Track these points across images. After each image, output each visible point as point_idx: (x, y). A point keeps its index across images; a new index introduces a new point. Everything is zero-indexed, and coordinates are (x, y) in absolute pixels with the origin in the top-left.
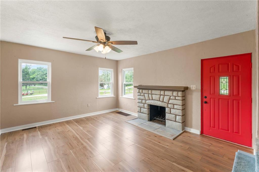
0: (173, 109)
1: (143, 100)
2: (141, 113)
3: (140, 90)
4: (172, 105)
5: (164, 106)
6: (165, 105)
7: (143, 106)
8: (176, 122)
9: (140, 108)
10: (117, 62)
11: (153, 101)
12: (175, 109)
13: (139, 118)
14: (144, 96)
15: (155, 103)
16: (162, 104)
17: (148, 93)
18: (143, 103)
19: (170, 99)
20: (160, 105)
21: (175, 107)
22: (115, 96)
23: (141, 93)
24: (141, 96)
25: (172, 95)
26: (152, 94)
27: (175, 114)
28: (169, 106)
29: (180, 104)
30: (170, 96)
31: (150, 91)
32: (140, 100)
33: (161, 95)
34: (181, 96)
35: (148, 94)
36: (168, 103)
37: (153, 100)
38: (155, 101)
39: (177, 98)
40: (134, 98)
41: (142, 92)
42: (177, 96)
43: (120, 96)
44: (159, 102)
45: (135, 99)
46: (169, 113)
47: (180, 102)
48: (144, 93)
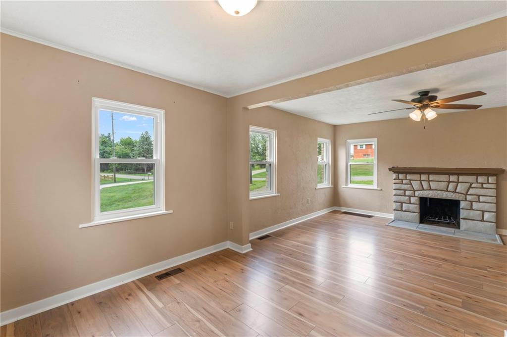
0: (478, 203)
1: (407, 190)
2: (402, 212)
3: (400, 175)
4: (475, 196)
5: (457, 199)
6: (460, 197)
7: (407, 200)
8: (484, 221)
9: (400, 204)
10: (335, 127)
11: (431, 192)
12: (481, 202)
13: (399, 220)
14: (411, 184)
15: (436, 194)
16: (453, 196)
17: (419, 179)
18: (407, 196)
19: (470, 187)
20: (450, 196)
21: (482, 199)
22: (331, 186)
23: (402, 180)
24: (402, 184)
25: (475, 182)
26: (429, 181)
27: (481, 210)
28: (469, 198)
29: (492, 195)
30: (471, 184)
31: (424, 177)
32: (400, 191)
33: (449, 182)
34: (495, 183)
35: (421, 181)
36: (466, 194)
37: (431, 189)
38: (437, 191)
39: (485, 186)
40: (378, 187)
41: (406, 178)
42: (486, 182)
43: (342, 186)
44: (446, 193)
45: (381, 190)
46: (470, 208)
47: (493, 192)
48: (410, 180)
